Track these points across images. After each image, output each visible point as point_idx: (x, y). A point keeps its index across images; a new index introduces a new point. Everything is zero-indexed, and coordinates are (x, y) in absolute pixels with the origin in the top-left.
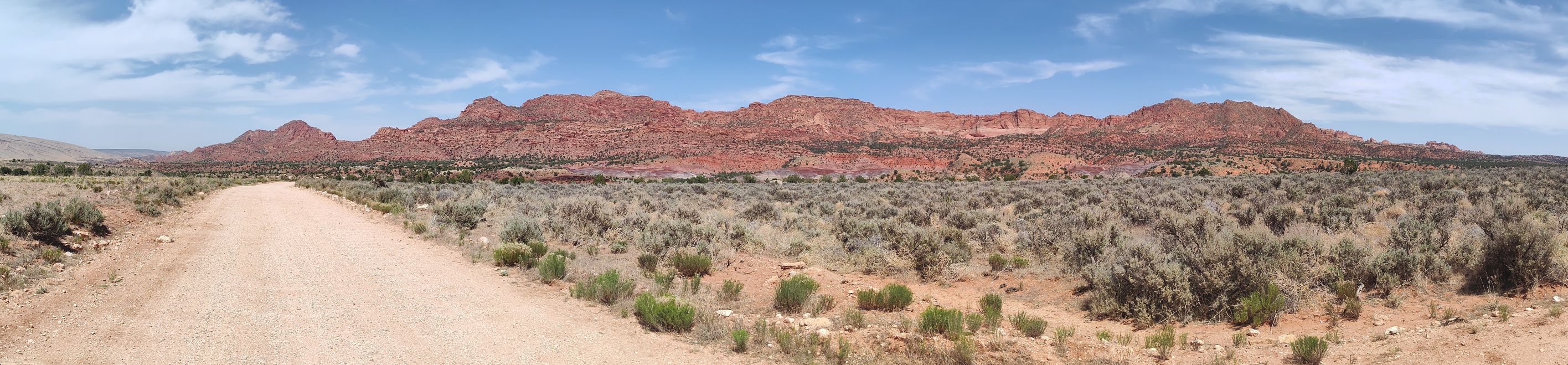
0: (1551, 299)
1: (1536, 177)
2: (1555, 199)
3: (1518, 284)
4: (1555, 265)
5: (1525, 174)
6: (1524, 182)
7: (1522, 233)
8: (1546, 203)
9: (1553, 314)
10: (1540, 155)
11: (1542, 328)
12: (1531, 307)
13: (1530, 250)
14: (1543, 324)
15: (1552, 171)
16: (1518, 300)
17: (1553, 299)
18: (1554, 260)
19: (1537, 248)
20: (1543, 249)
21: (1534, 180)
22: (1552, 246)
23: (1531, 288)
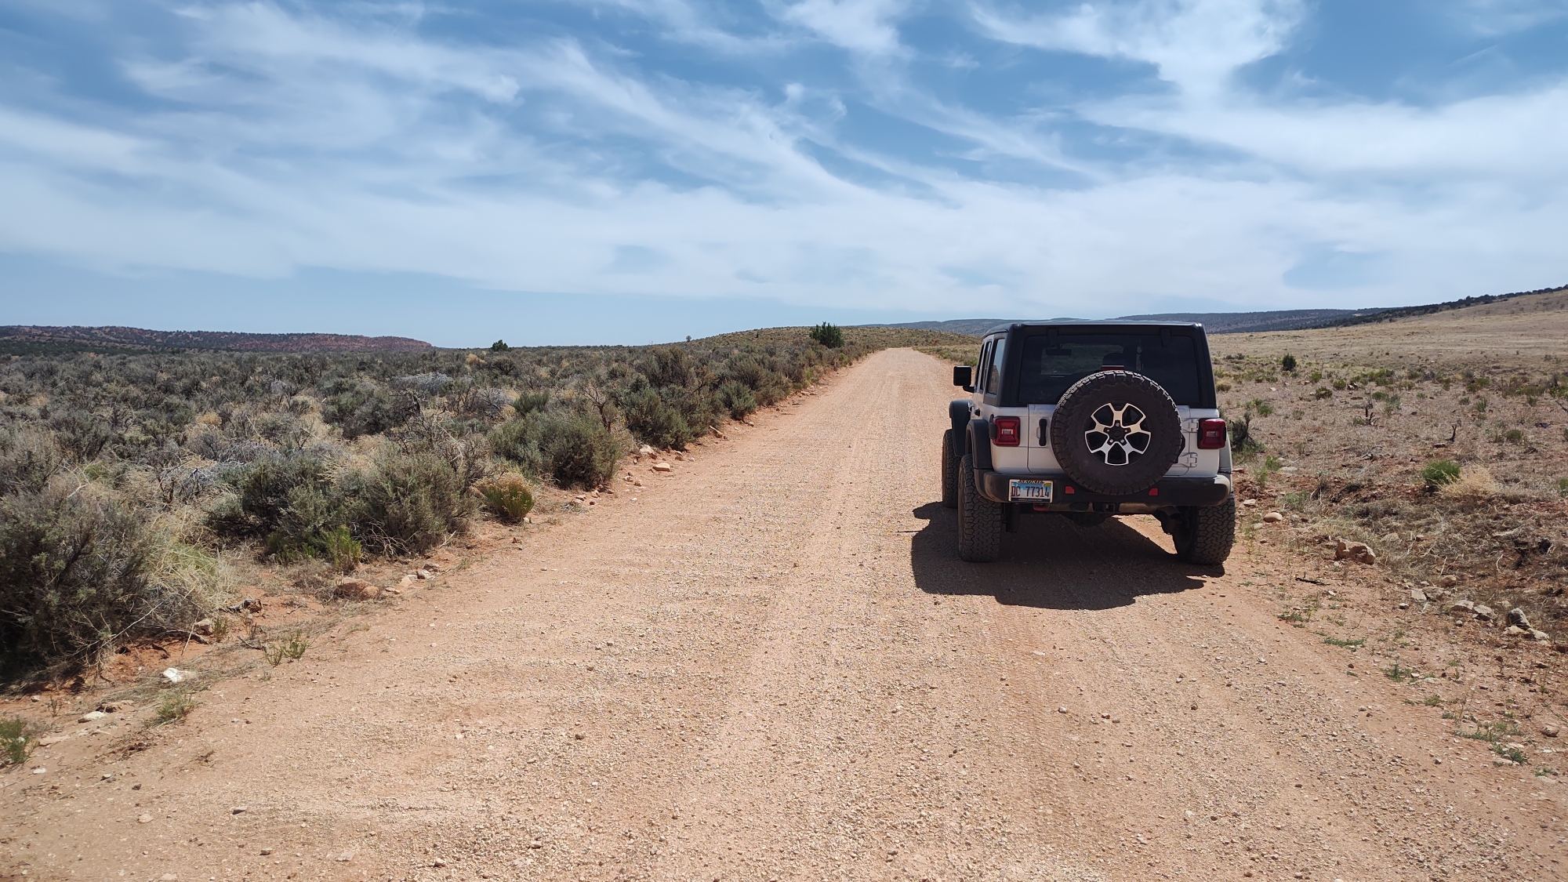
0: (158, 679)
1: (86, 379)
2: (146, 430)
3: (51, 653)
4: (159, 593)
5: (51, 372)
6: (52, 393)
7: (49, 520)
8: (121, 439)
9: (166, 716)
10: (95, 326)
11: (139, 758)
12: (100, 709)
13: (79, 564)
14: (139, 748)
15: (132, 366)
16: (55, 698)
17: (164, 677)
18: (154, 580)
19: (99, 554)
20: (118, 556)
21: (81, 386)
22: (142, 545)
23: (93, 661)
